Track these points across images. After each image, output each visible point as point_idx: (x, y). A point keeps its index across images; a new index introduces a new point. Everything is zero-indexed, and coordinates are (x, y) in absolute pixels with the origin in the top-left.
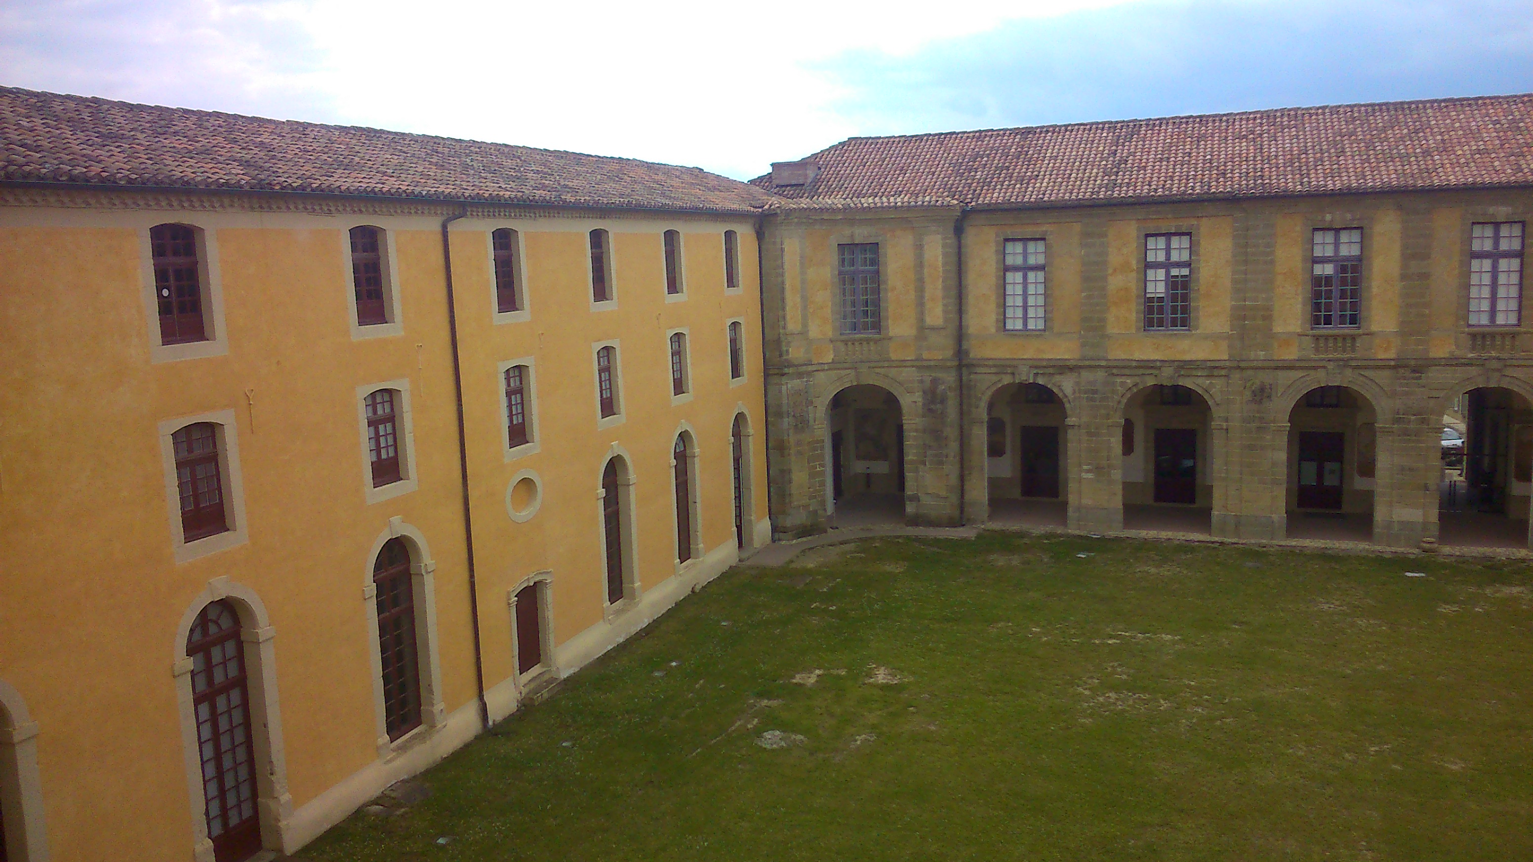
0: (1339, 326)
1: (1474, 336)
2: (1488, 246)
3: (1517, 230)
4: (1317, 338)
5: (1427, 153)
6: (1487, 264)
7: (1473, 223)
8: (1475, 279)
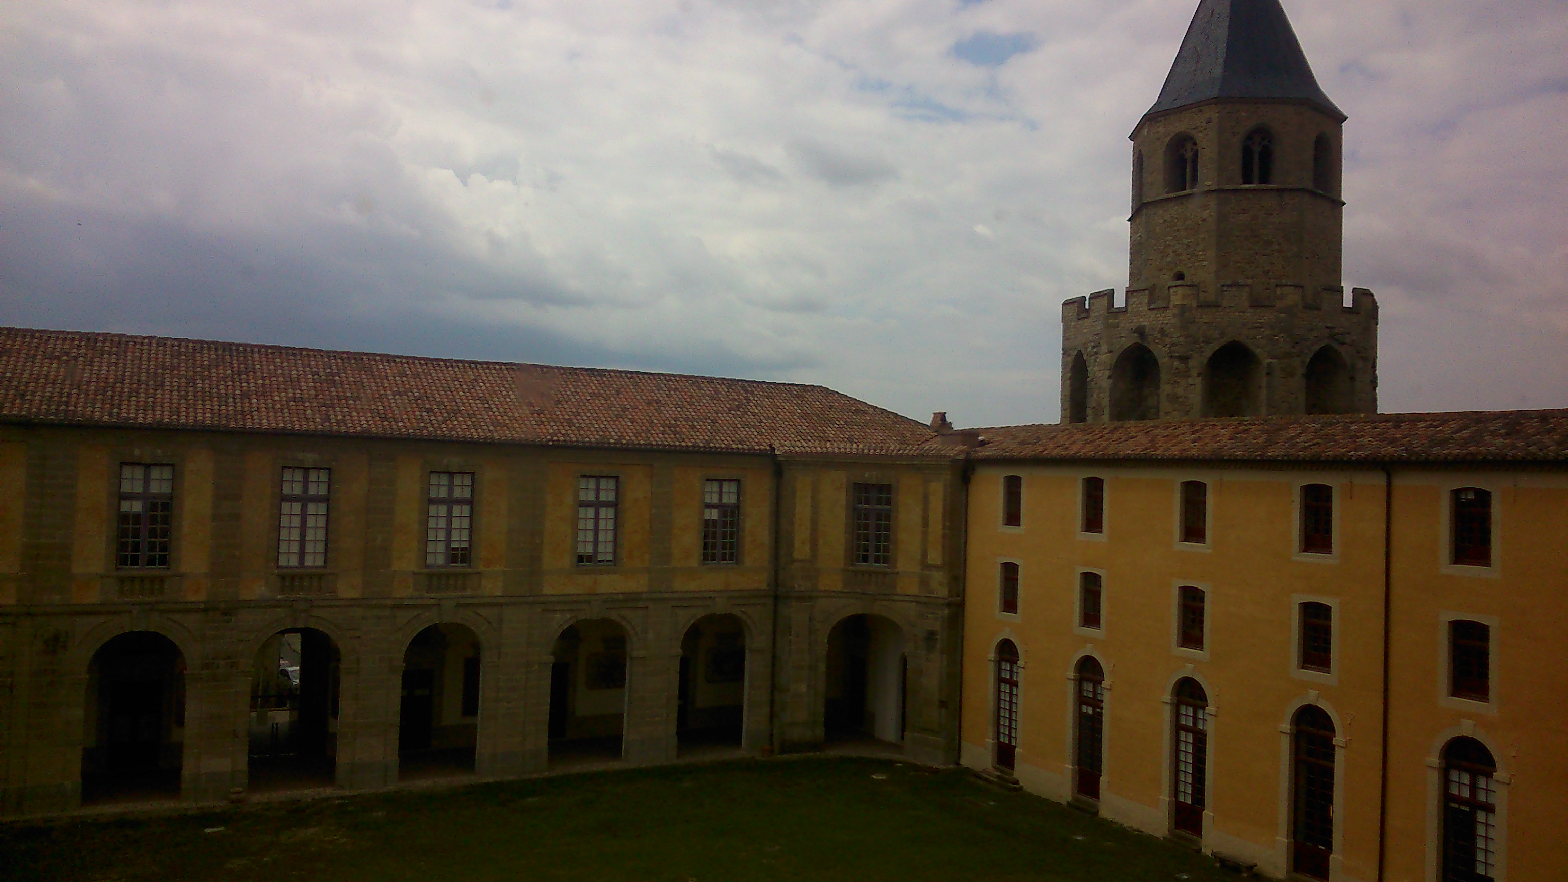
0: (147, 567)
1: (283, 578)
2: (298, 490)
3: (324, 476)
4: (122, 580)
5: (246, 395)
6: (297, 507)
7: (284, 467)
8: (285, 521)
